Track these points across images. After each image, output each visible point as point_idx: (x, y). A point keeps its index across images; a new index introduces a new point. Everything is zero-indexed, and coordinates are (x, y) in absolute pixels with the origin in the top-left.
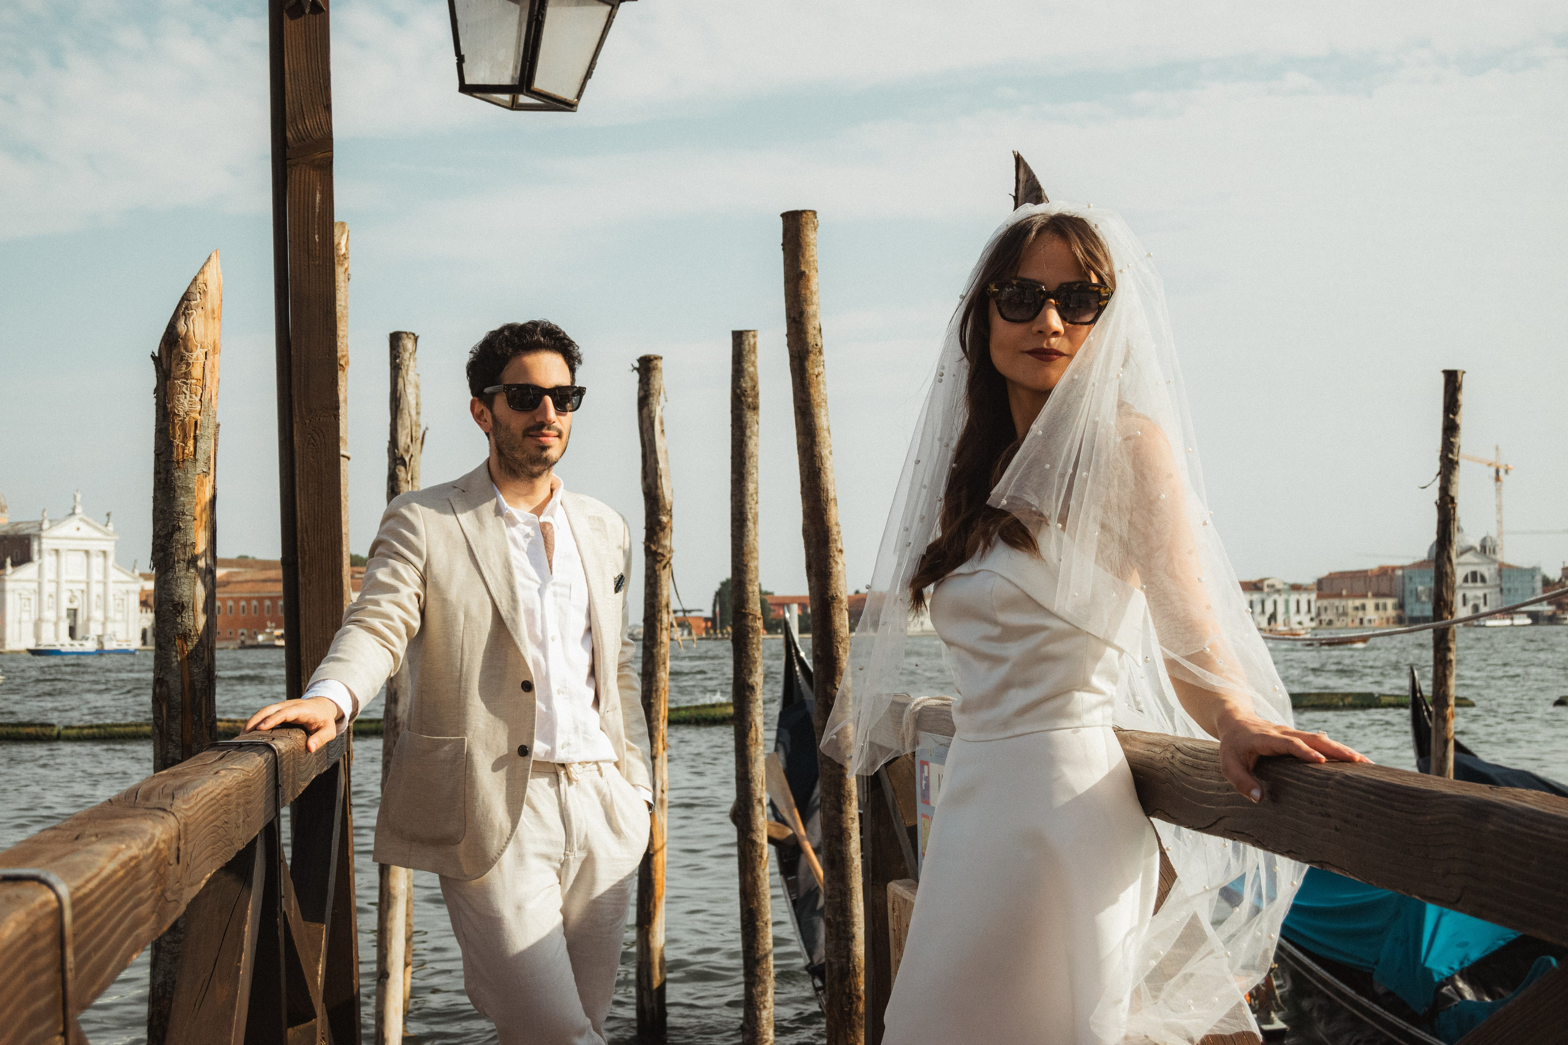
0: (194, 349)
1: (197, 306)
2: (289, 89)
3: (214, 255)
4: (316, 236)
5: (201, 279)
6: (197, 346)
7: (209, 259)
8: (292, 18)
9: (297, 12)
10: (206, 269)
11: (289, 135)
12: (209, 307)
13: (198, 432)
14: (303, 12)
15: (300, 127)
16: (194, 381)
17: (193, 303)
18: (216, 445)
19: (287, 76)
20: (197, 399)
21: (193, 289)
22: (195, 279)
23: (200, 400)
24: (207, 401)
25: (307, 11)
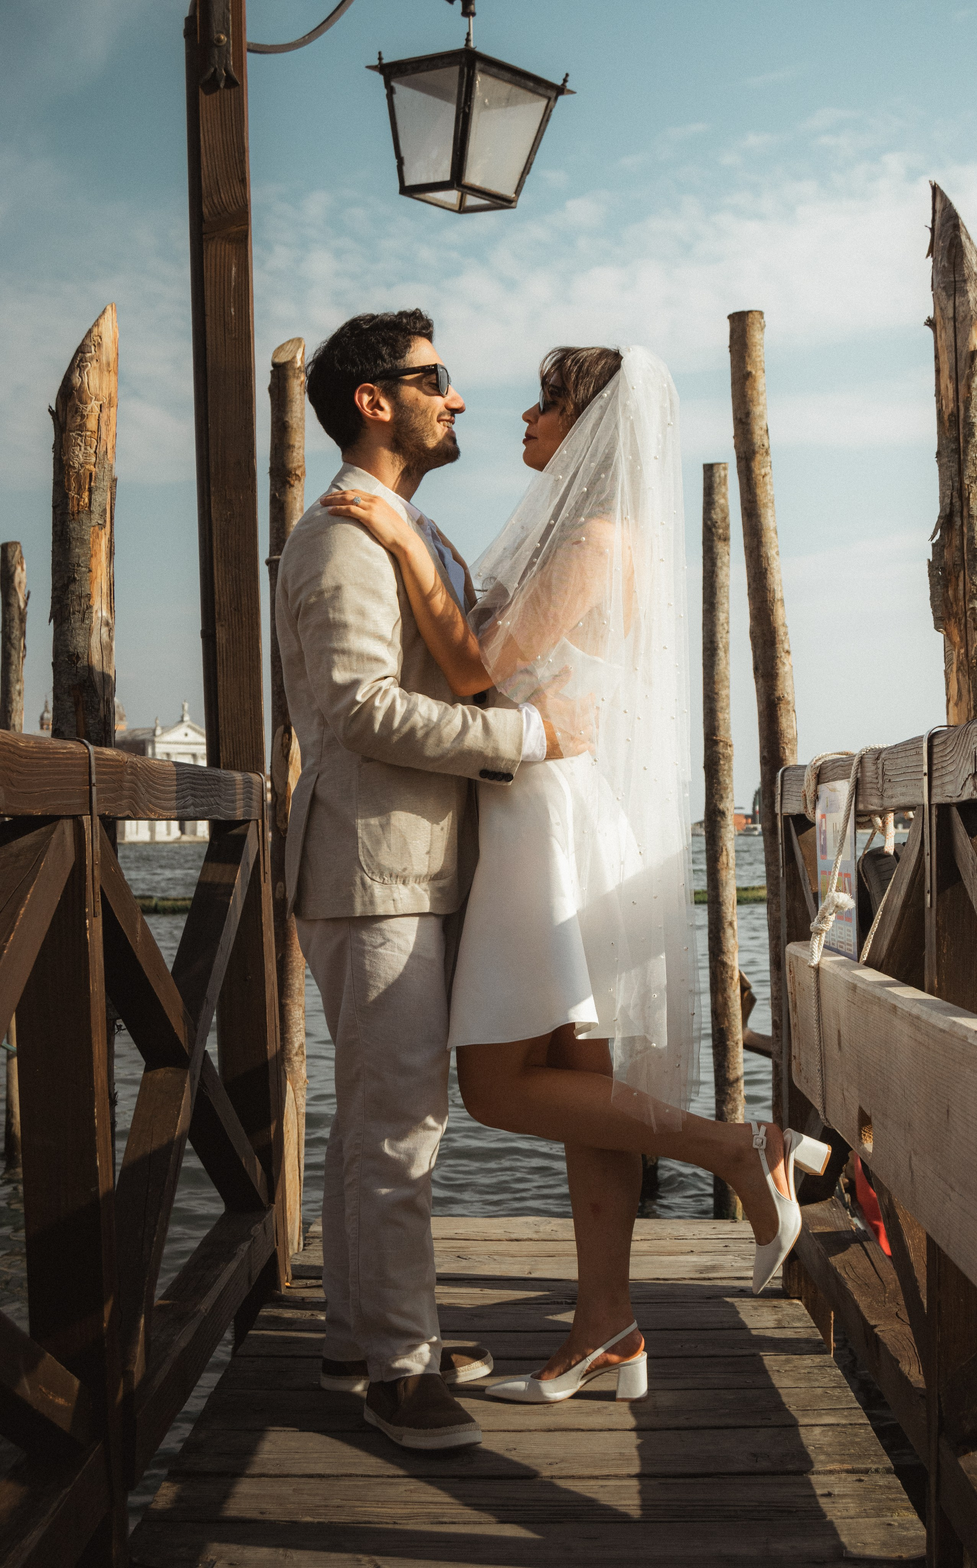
0: (89, 401)
1: (92, 358)
2: (205, 164)
3: (109, 308)
4: (232, 310)
5: (95, 330)
6: (91, 399)
7: (104, 312)
8: (206, 93)
9: (212, 86)
10: (101, 321)
11: (205, 210)
12: (104, 359)
13: (92, 484)
14: (218, 87)
15: (216, 201)
16: (88, 433)
17: (88, 355)
18: (113, 499)
19: (203, 151)
20: (92, 451)
21: (88, 342)
22: (90, 331)
23: (95, 452)
24: (102, 453)
25: (222, 85)
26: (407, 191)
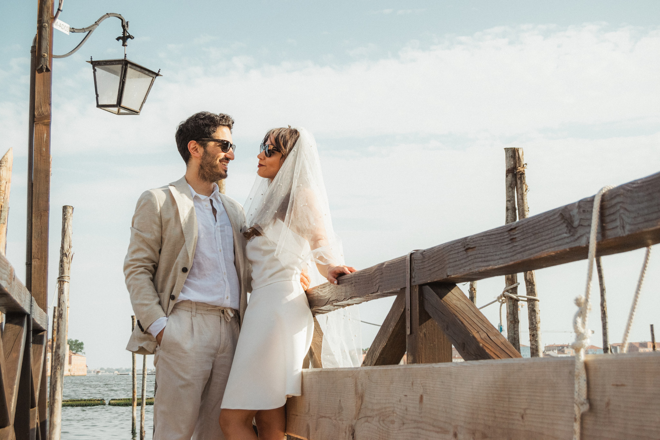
0: (2, 180)
1: (4, 166)
2: (37, 97)
3: (11, 149)
4: (44, 149)
5: (6, 157)
6: (3, 179)
7: (9, 150)
8: (39, 73)
9: (41, 71)
10: (8, 153)
11: (36, 113)
12: (8, 166)
13: (2, 209)
14: (43, 71)
15: (40, 111)
16: (1, 191)
17: (2, 165)
18: (8, 214)
19: (36, 93)
20: (3, 198)
21: (3, 160)
22: (4, 157)
23: (4, 198)
24: (6, 199)
25: (44, 71)
26: (98, 106)
